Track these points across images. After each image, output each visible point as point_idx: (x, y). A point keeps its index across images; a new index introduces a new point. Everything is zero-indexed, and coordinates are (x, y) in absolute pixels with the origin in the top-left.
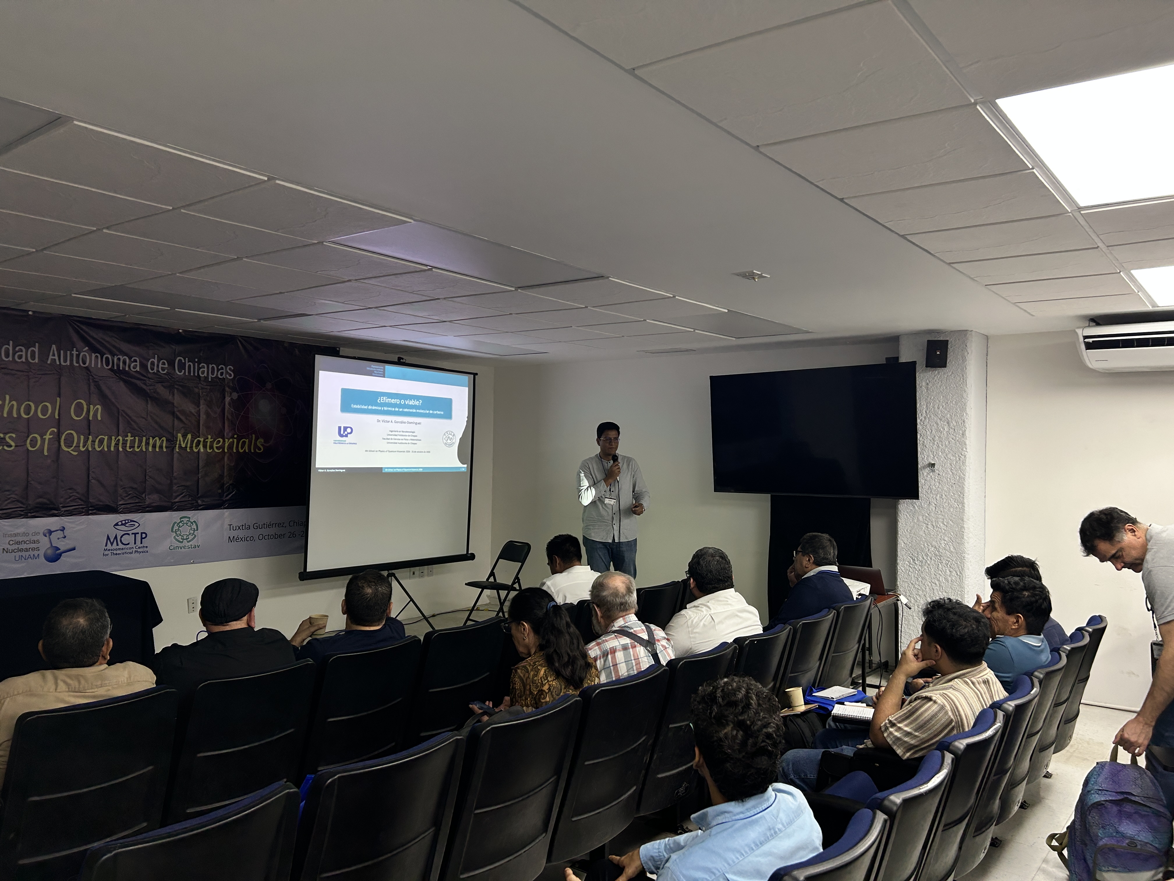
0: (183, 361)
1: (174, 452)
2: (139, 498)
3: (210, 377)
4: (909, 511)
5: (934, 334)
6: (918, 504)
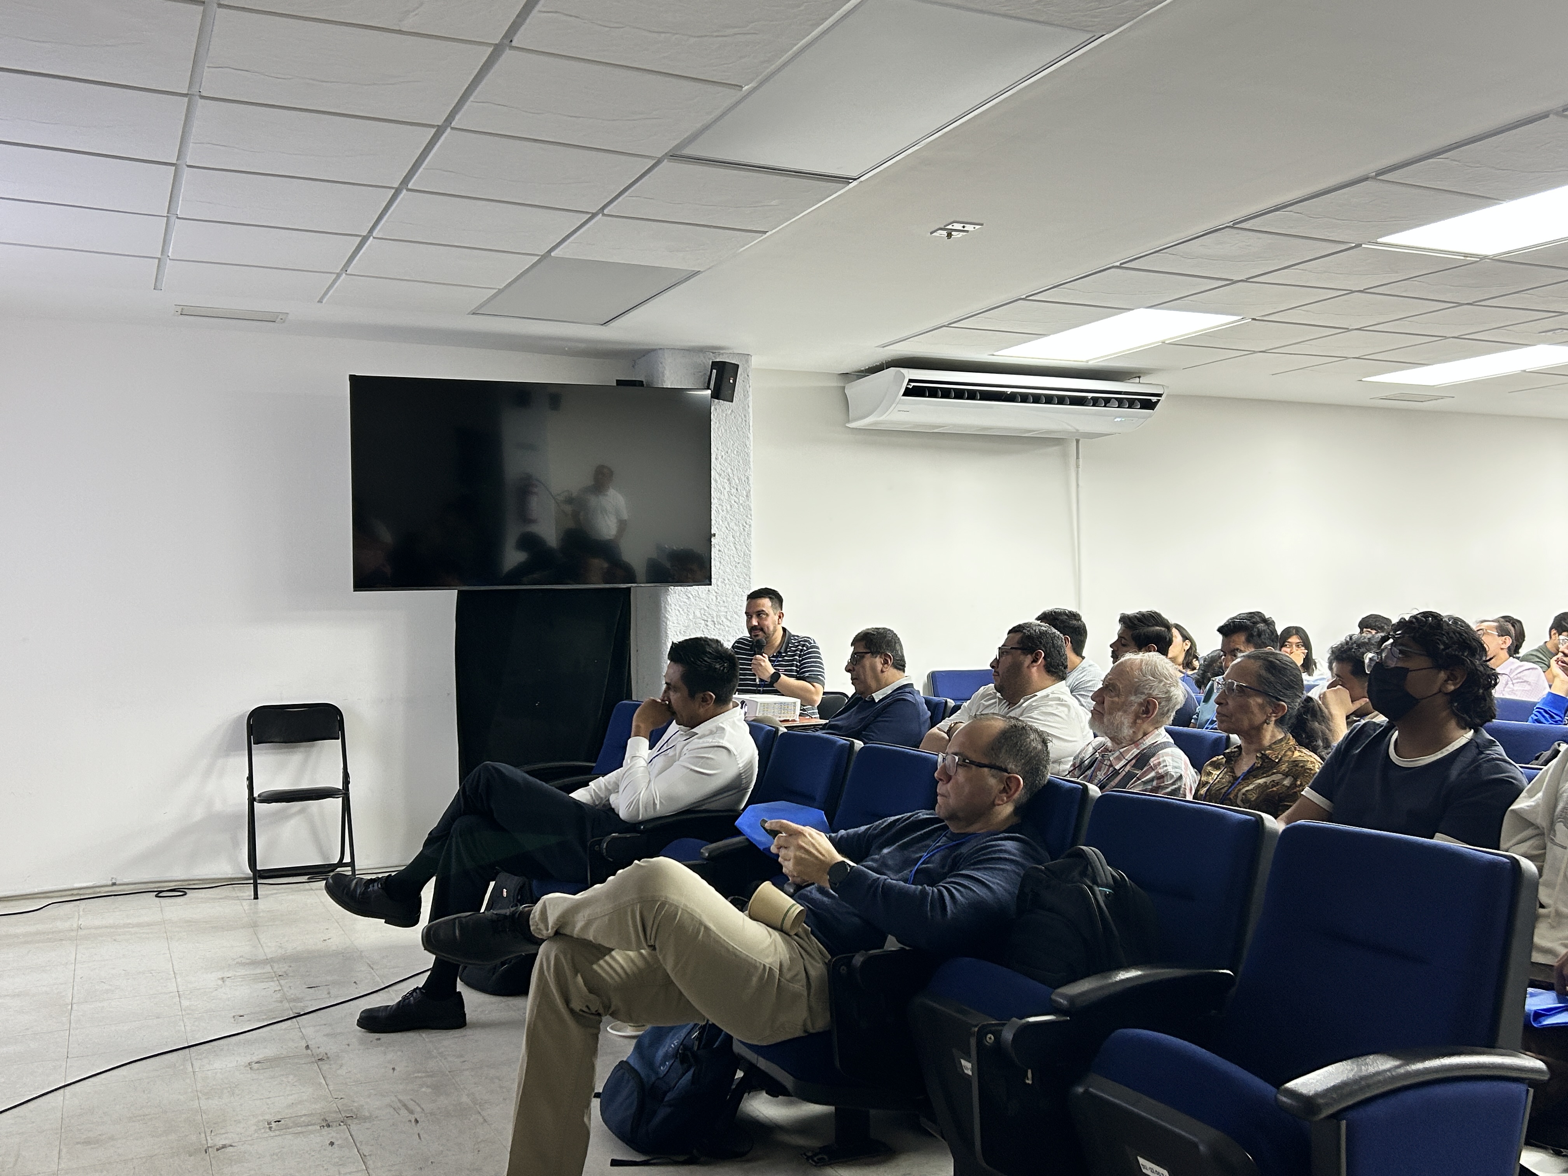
4: (682, 604)
5: (713, 353)
6: (693, 594)
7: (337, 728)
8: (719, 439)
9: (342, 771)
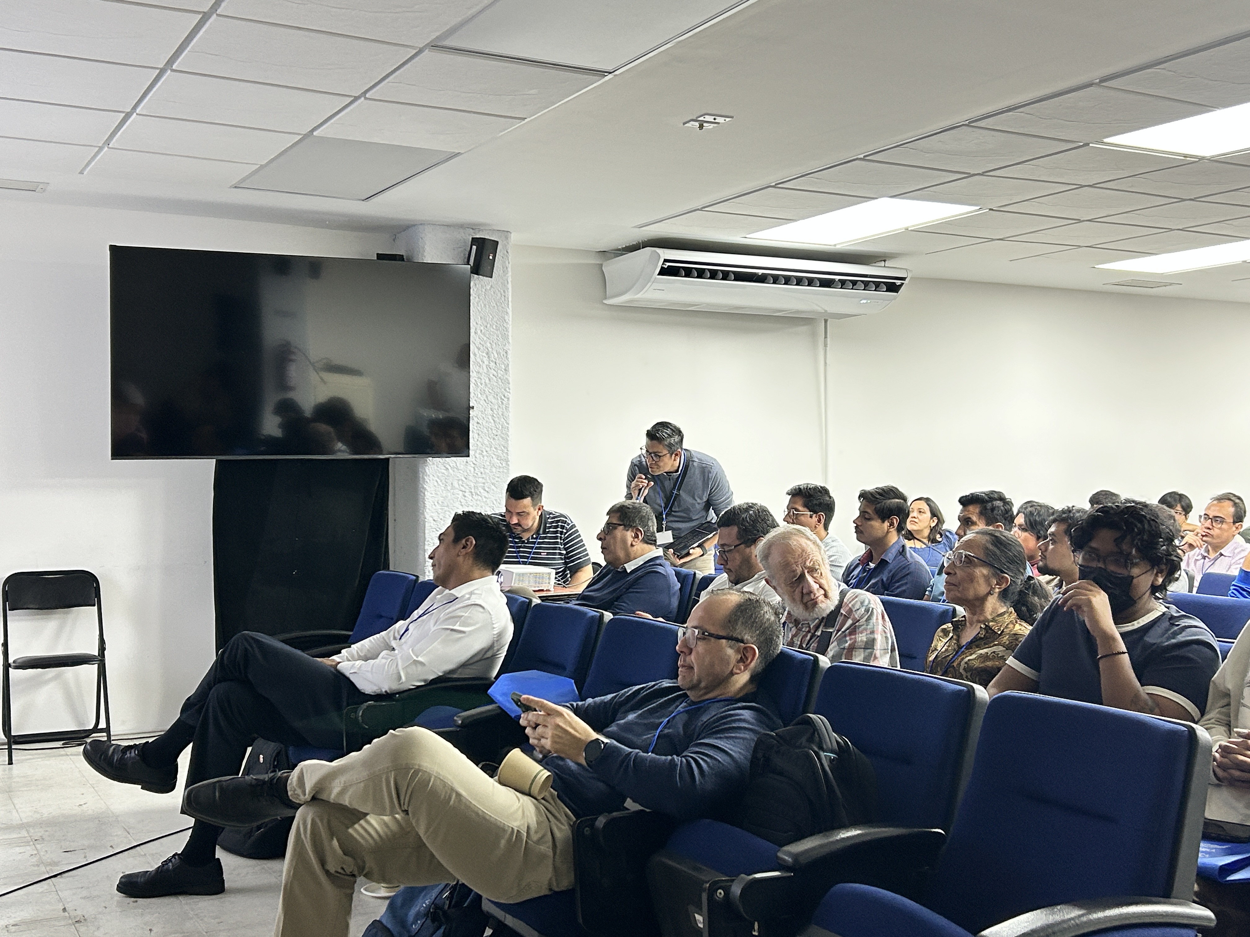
4: (440, 475)
5: (473, 229)
6: (451, 465)
7: (94, 595)
8: (478, 313)
9: (98, 637)
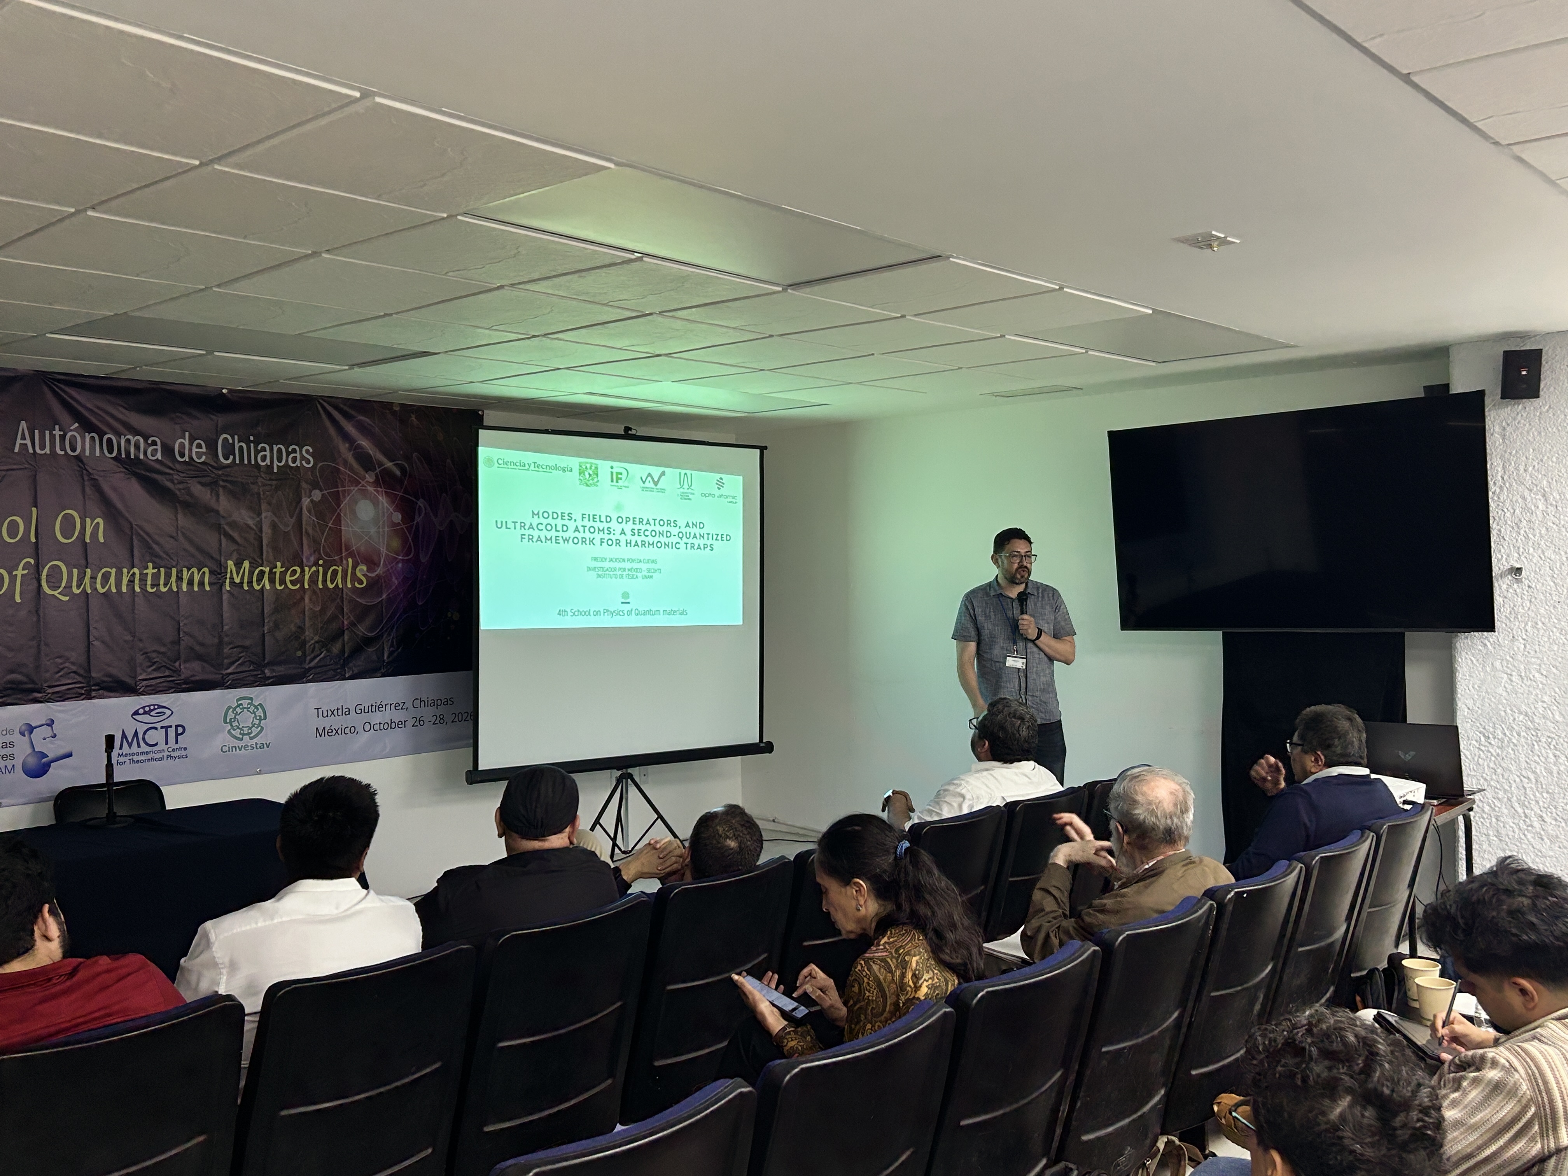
0: (231, 441)
1: (224, 591)
2: (169, 669)
3: (275, 467)
